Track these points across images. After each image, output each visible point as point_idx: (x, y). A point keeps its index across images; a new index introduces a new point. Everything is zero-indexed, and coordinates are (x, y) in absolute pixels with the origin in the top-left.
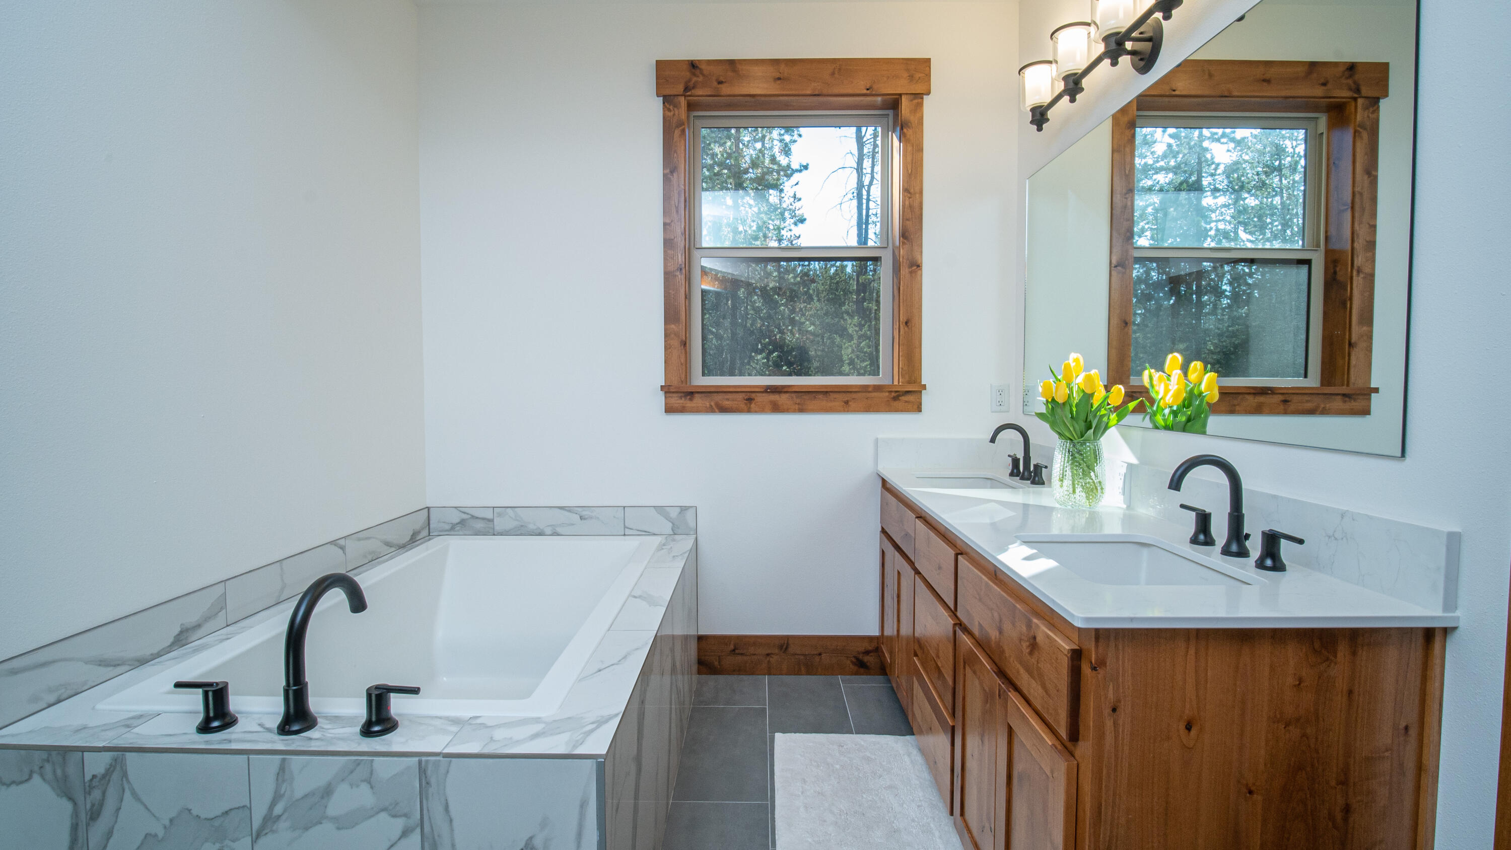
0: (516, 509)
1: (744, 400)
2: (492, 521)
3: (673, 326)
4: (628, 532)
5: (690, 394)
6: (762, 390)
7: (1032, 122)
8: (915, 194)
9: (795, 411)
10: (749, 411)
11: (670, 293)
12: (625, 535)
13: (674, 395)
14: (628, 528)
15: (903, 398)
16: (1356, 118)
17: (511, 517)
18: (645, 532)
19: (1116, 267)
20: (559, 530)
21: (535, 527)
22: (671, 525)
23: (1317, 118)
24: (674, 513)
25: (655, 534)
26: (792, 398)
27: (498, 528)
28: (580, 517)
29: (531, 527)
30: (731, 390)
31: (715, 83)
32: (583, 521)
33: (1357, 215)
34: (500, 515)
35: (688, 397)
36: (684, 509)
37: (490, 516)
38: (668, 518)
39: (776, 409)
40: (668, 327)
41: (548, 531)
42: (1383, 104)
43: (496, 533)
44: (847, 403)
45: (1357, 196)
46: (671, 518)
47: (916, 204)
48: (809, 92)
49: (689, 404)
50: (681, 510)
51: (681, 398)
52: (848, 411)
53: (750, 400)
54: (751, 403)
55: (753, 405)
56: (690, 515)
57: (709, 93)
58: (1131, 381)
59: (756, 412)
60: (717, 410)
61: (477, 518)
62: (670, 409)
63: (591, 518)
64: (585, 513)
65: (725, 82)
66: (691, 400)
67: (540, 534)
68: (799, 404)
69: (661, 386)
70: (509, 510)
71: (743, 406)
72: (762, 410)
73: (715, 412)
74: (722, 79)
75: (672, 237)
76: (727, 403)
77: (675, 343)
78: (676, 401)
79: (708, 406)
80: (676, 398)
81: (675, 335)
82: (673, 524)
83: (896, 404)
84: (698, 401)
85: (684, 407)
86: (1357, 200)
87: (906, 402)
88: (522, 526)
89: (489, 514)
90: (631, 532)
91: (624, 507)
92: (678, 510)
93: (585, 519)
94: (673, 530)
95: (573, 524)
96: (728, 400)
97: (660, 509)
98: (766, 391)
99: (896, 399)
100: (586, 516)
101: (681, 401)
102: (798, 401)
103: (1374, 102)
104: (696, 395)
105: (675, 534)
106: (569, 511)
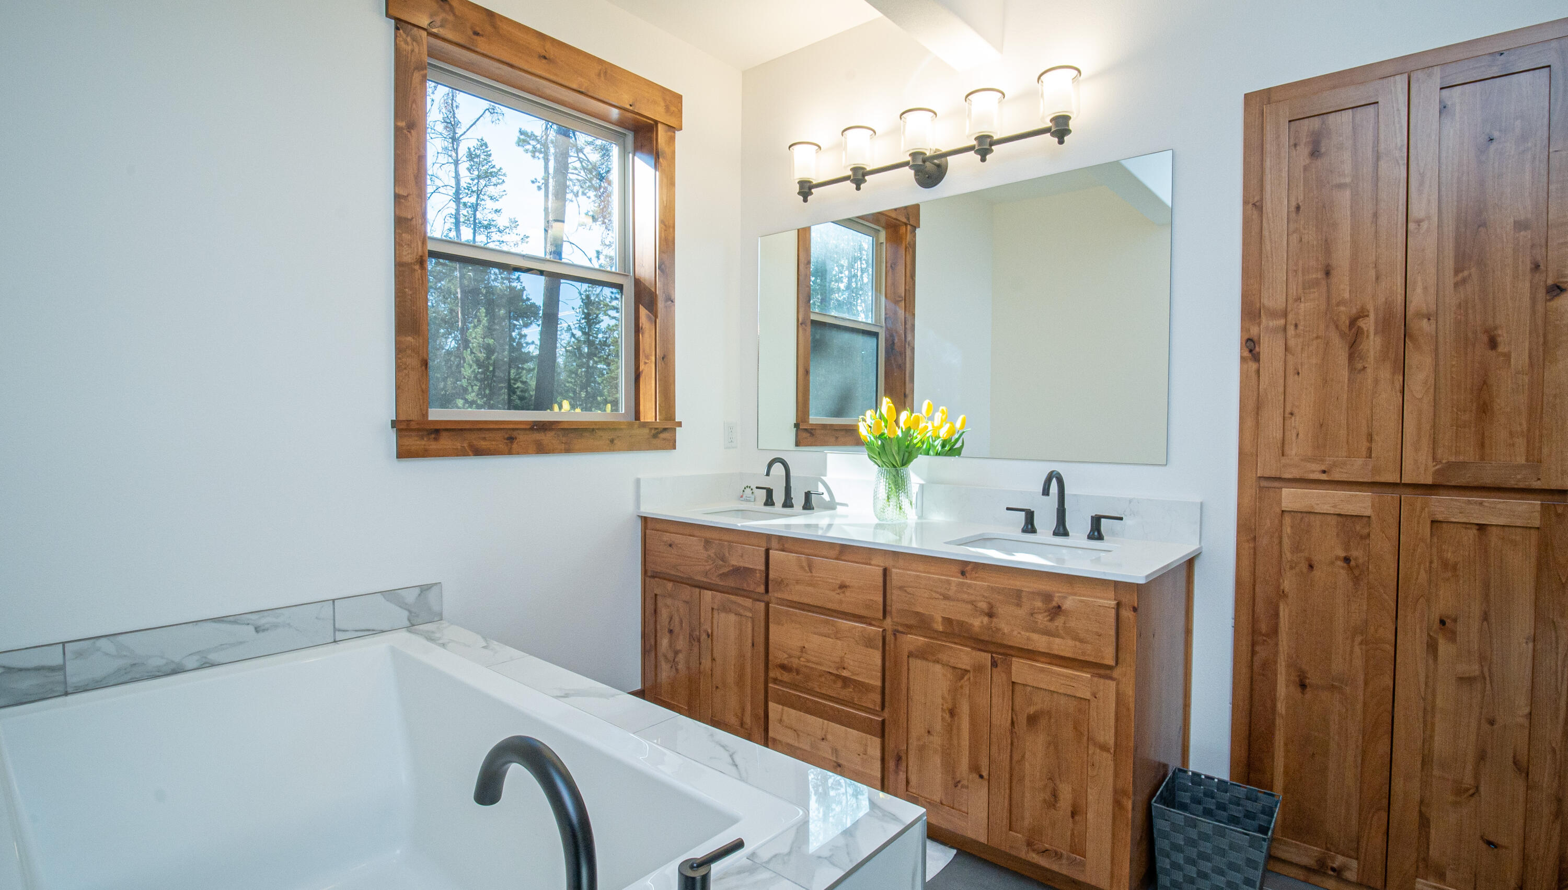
0: (120, 638)
1: (505, 439)
2: (62, 668)
3: (410, 339)
4: (339, 636)
5: (436, 431)
6: (528, 427)
7: (799, 193)
8: (670, 227)
9: (560, 452)
10: (510, 453)
11: (405, 292)
12: (335, 641)
13: (413, 434)
14: (339, 630)
15: (662, 436)
16: (906, 239)
17: (107, 654)
18: (369, 630)
19: (801, 324)
20: (213, 657)
21: (163, 662)
22: (406, 613)
23: (879, 230)
24: (411, 597)
25: (383, 632)
26: (558, 436)
27: (72, 680)
28: (256, 628)
29: (157, 662)
30: (492, 426)
31: (470, 33)
32: (261, 635)
33: (907, 305)
34: (79, 654)
35: (433, 436)
36: (424, 589)
37: (58, 661)
38: (403, 605)
39: (541, 449)
40: (403, 339)
41: (191, 663)
42: (918, 231)
43: (70, 690)
44: (612, 441)
45: (907, 292)
46: (406, 604)
47: (670, 238)
48: (574, 86)
49: (433, 446)
50: (422, 592)
51: (422, 438)
52: (613, 451)
53: (511, 439)
54: (512, 443)
55: (515, 446)
56: (432, 595)
57: (462, 42)
58: (810, 420)
59: (518, 454)
60: (470, 453)
61: (21, 670)
62: (403, 453)
63: (276, 626)
64: (263, 621)
65: (482, 36)
66: (436, 439)
67: (174, 672)
68: (565, 443)
69: (392, 421)
70: (102, 643)
71: (502, 446)
72: (524, 452)
73: (469, 455)
74: (478, 29)
75: (409, 217)
76: (483, 444)
77: (414, 362)
78: (414, 442)
79: (459, 447)
80: (416, 438)
81: (413, 350)
82: (410, 612)
83: (655, 441)
84: (446, 442)
85: (426, 450)
86: (907, 295)
87: (664, 439)
88: (135, 664)
89: (53, 657)
90: (348, 635)
91: (333, 601)
92: (417, 591)
93: (264, 630)
94: (409, 620)
95: (241, 643)
96: (484, 439)
97: (390, 595)
98: (532, 429)
99: (655, 436)
100: (267, 626)
101: (423, 443)
102: (564, 439)
103: (914, 228)
104: (444, 434)
105: (413, 625)
106: (235, 622)
